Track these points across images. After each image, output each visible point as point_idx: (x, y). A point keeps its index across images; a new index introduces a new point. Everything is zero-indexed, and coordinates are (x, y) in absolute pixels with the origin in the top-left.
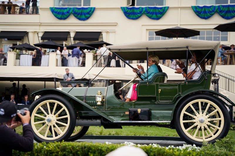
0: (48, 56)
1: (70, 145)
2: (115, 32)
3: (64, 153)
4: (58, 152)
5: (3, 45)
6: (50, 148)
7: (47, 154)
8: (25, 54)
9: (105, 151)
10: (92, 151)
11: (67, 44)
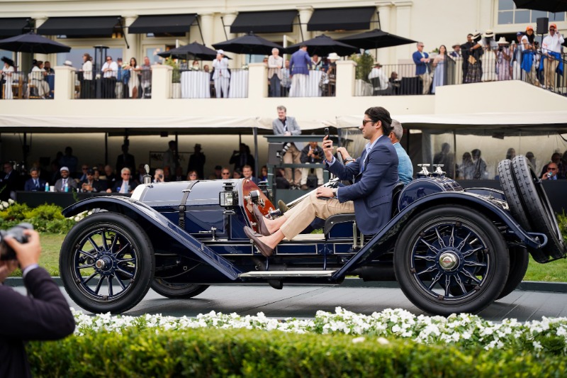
0: (247, 71)
1: (193, 340)
2: (411, 6)
3: (179, 359)
4: (161, 358)
5: (145, 48)
6: (141, 345)
7: (134, 361)
8: (193, 70)
9: (285, 357)
10: (251, 355)
11: (291, 40)
